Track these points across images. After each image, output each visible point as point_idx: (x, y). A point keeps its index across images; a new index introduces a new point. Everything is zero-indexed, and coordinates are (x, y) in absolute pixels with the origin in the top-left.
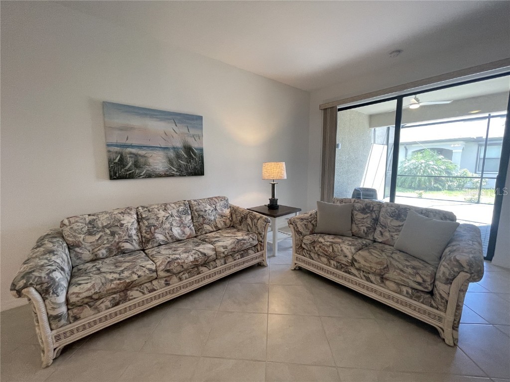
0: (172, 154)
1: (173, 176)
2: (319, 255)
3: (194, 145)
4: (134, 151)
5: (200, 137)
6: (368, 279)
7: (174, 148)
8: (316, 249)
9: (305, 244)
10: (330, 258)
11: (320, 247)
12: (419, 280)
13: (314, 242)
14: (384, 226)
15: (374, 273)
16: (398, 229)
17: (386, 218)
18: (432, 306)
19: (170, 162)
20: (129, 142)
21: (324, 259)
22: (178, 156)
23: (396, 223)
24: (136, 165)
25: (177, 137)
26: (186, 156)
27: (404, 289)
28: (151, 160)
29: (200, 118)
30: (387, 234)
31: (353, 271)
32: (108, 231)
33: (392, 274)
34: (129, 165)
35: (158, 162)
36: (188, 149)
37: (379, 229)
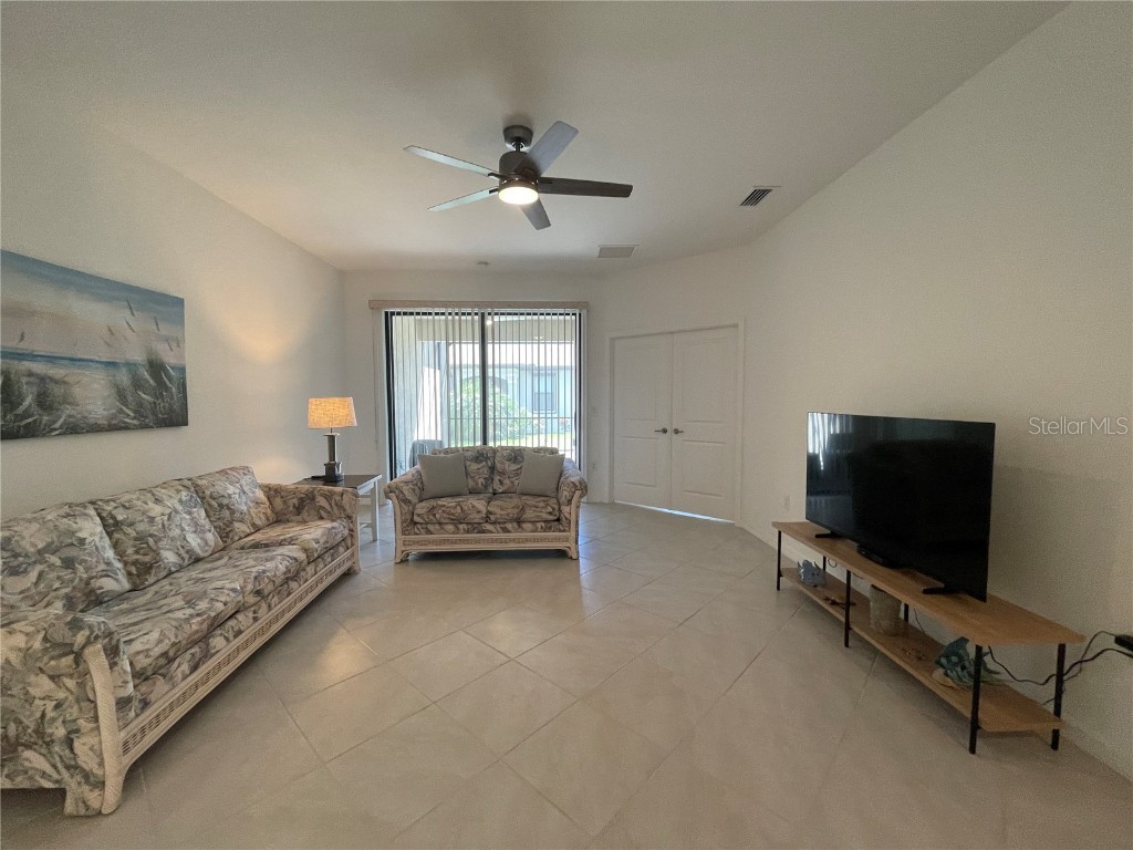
0: (124, 378)
1: (125, 428)
2: (440, 524)
3: (169, 358)
4: (38, 368)
5: (179, 342)
6: (506, 530)
7: (128, 364)
8: (438, 516)
9: (419, 515)
10: (456, 522)
11: (444, 512)
12: (550, 509)
13: (433, 508)
14: (502, 473)
15: (511, 521)
16: (517, 473)
17: (503, 463)
18: (560, 531)
19: (121, 395)
20: (25, 346)
21: (450, 527)
22: (137, 384)
23: (514, 467)
24: (44, 402)
25: (134, 340)
26: (151, 382)
27: (539, 525)
28: (77, 391)
29: (180, 302)
30: (507, 481)
31: (489, 527)
32: (55, 560)
33: (529, 514)
34: (26, 403)
35: (93, 394)
36: (156, 367)
37: (497, 478)
